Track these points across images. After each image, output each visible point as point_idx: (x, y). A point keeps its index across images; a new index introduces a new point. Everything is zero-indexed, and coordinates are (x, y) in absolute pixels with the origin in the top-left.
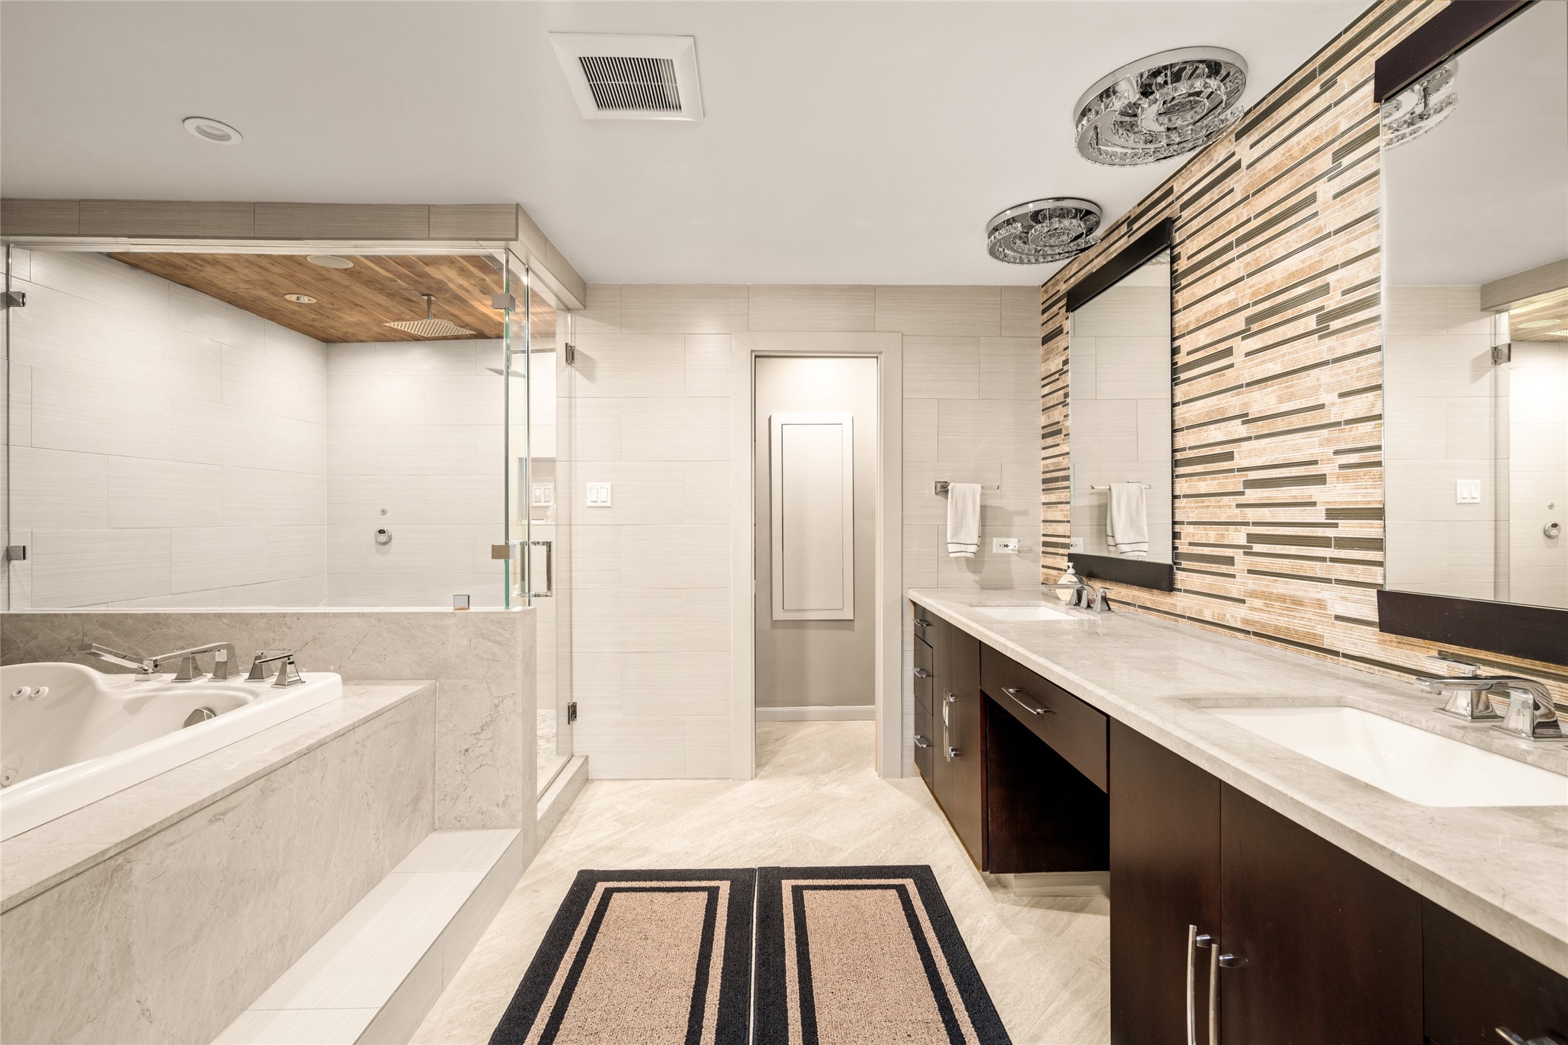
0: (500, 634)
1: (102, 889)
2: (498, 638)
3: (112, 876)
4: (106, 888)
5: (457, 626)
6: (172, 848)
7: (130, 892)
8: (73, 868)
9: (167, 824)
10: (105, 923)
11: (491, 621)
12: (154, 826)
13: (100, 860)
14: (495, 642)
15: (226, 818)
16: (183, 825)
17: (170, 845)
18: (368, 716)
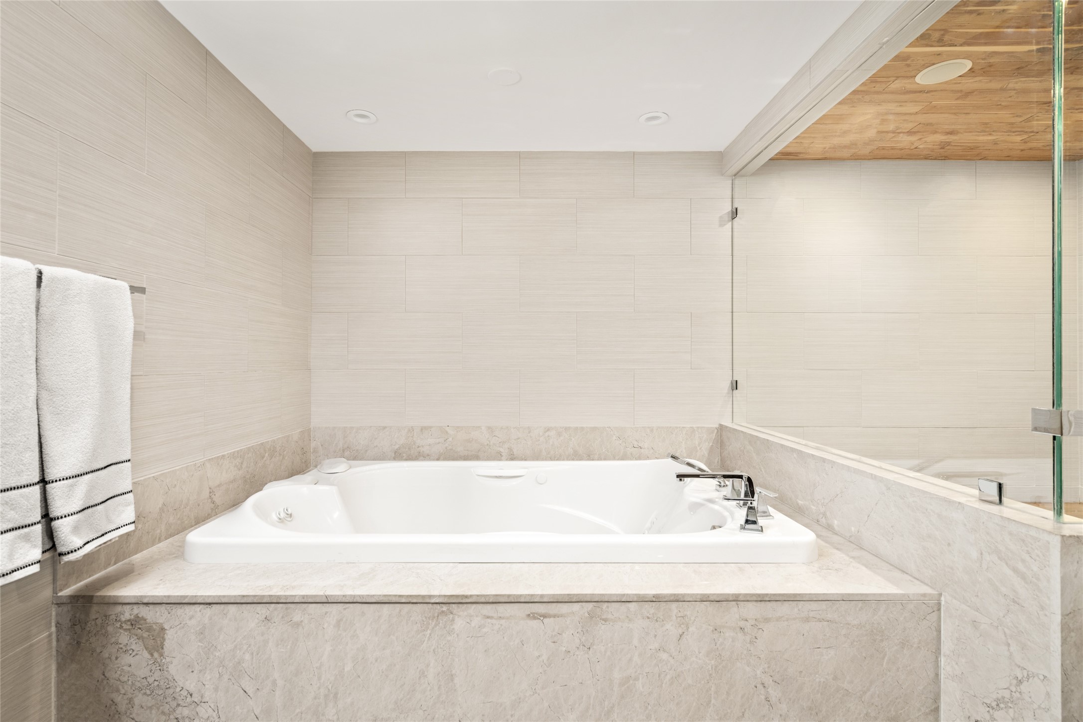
0: (1023, 561)
1: (430, 621)
2: (1020, 566)
3: (438, 617)
4: (434, 623)
5: (965, 525)
6: (489, 620)
7: (453, 636)
8: (408, 596)
9: (483, 600)
10: (433, 648)
11: (1011, 534)
12: (471, 596)
13: (428, 601)
14: (1015, 570)
15: (546, 621)
16: (501, 608)
17: (488, 617)
18: (767, 595)
